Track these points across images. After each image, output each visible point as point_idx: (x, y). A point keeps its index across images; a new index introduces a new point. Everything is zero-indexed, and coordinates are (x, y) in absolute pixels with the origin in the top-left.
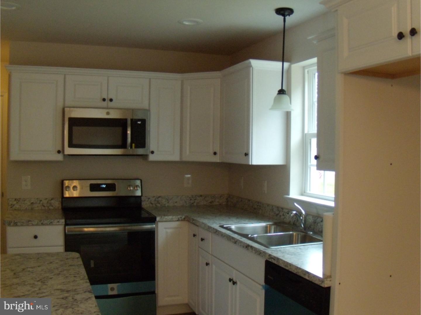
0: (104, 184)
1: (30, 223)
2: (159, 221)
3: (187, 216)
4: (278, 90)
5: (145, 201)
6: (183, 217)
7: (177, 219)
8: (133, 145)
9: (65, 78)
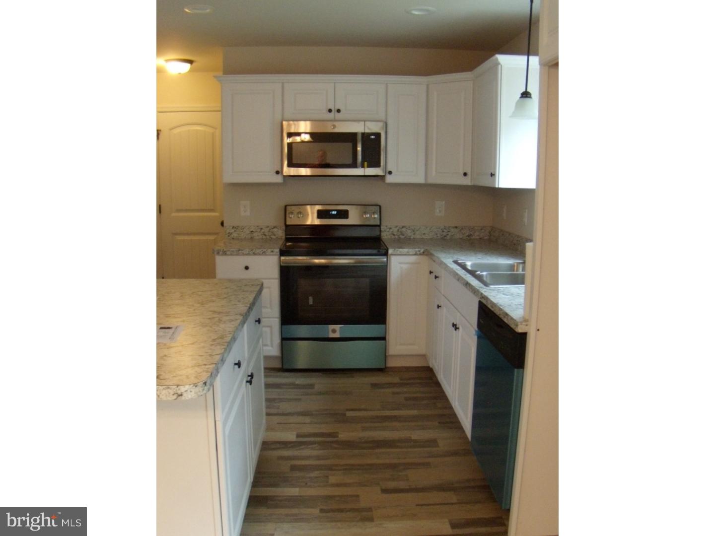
0: (334, 210)
1: (240, 252)
2: (392, 255)
3: (426, 249)
4: (521, 92)
5: (385, 231)
6: (422, 251)
7: (415, 253)
8: (366, 163)
9: (283, 88)
